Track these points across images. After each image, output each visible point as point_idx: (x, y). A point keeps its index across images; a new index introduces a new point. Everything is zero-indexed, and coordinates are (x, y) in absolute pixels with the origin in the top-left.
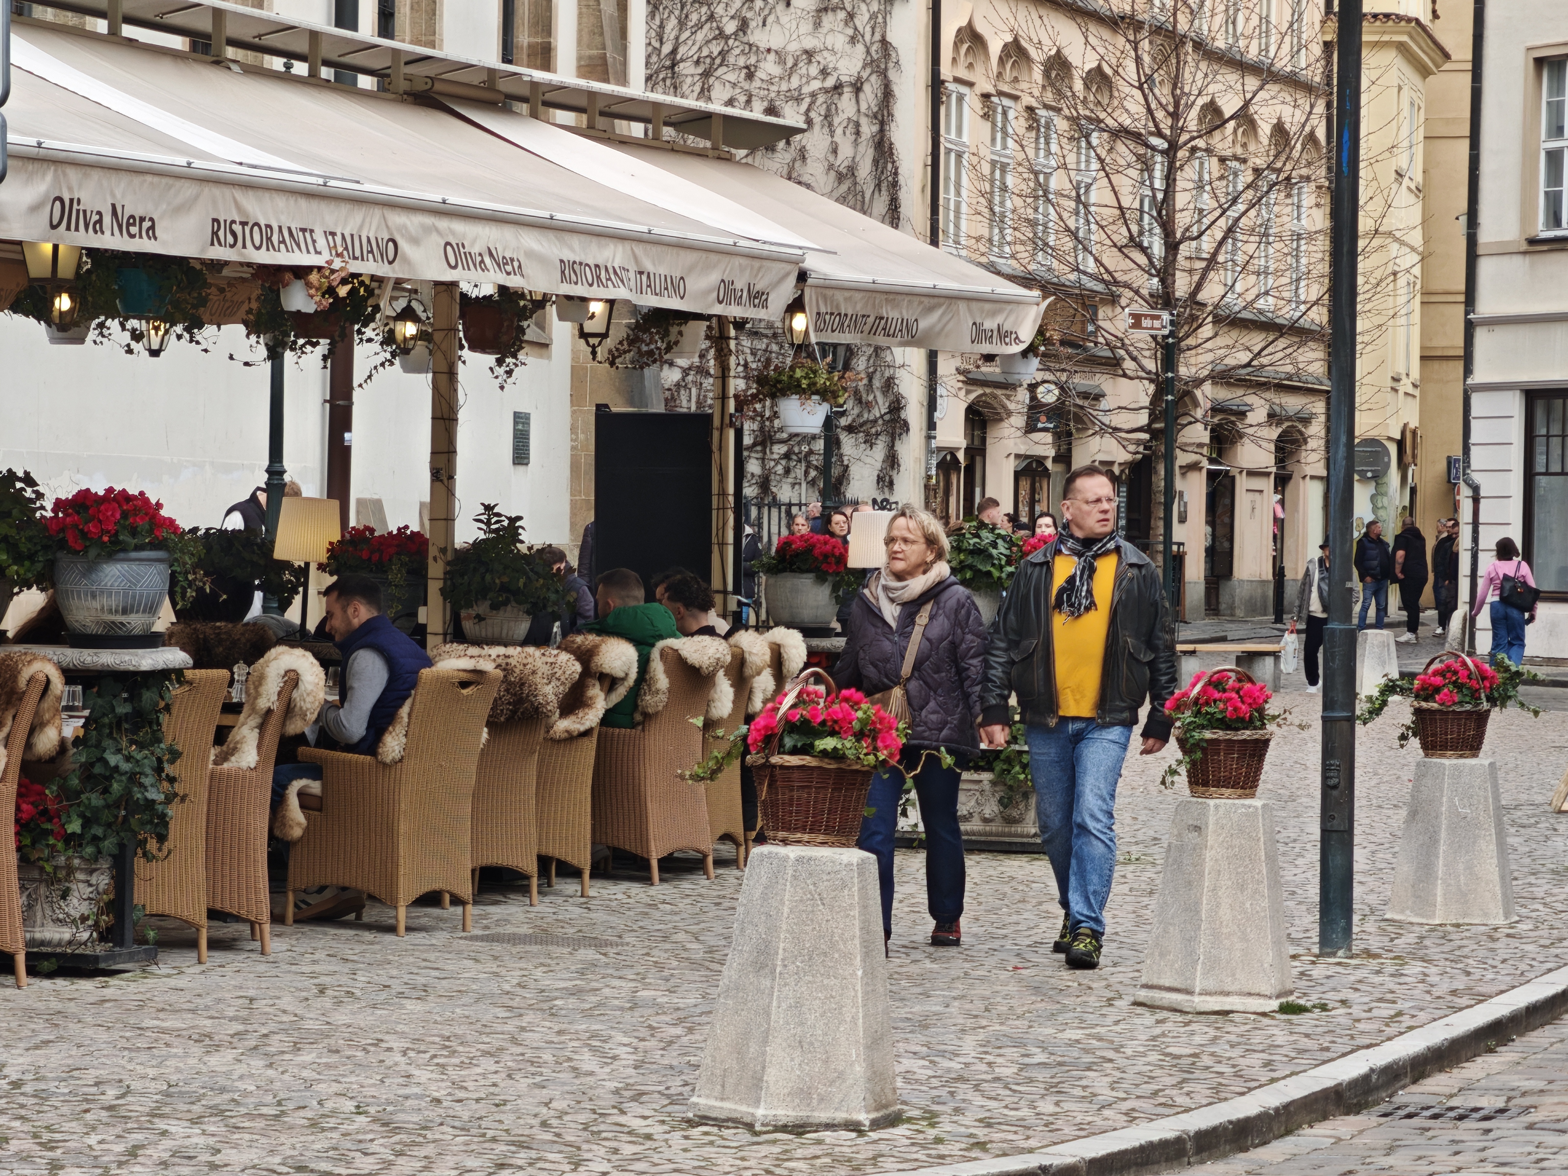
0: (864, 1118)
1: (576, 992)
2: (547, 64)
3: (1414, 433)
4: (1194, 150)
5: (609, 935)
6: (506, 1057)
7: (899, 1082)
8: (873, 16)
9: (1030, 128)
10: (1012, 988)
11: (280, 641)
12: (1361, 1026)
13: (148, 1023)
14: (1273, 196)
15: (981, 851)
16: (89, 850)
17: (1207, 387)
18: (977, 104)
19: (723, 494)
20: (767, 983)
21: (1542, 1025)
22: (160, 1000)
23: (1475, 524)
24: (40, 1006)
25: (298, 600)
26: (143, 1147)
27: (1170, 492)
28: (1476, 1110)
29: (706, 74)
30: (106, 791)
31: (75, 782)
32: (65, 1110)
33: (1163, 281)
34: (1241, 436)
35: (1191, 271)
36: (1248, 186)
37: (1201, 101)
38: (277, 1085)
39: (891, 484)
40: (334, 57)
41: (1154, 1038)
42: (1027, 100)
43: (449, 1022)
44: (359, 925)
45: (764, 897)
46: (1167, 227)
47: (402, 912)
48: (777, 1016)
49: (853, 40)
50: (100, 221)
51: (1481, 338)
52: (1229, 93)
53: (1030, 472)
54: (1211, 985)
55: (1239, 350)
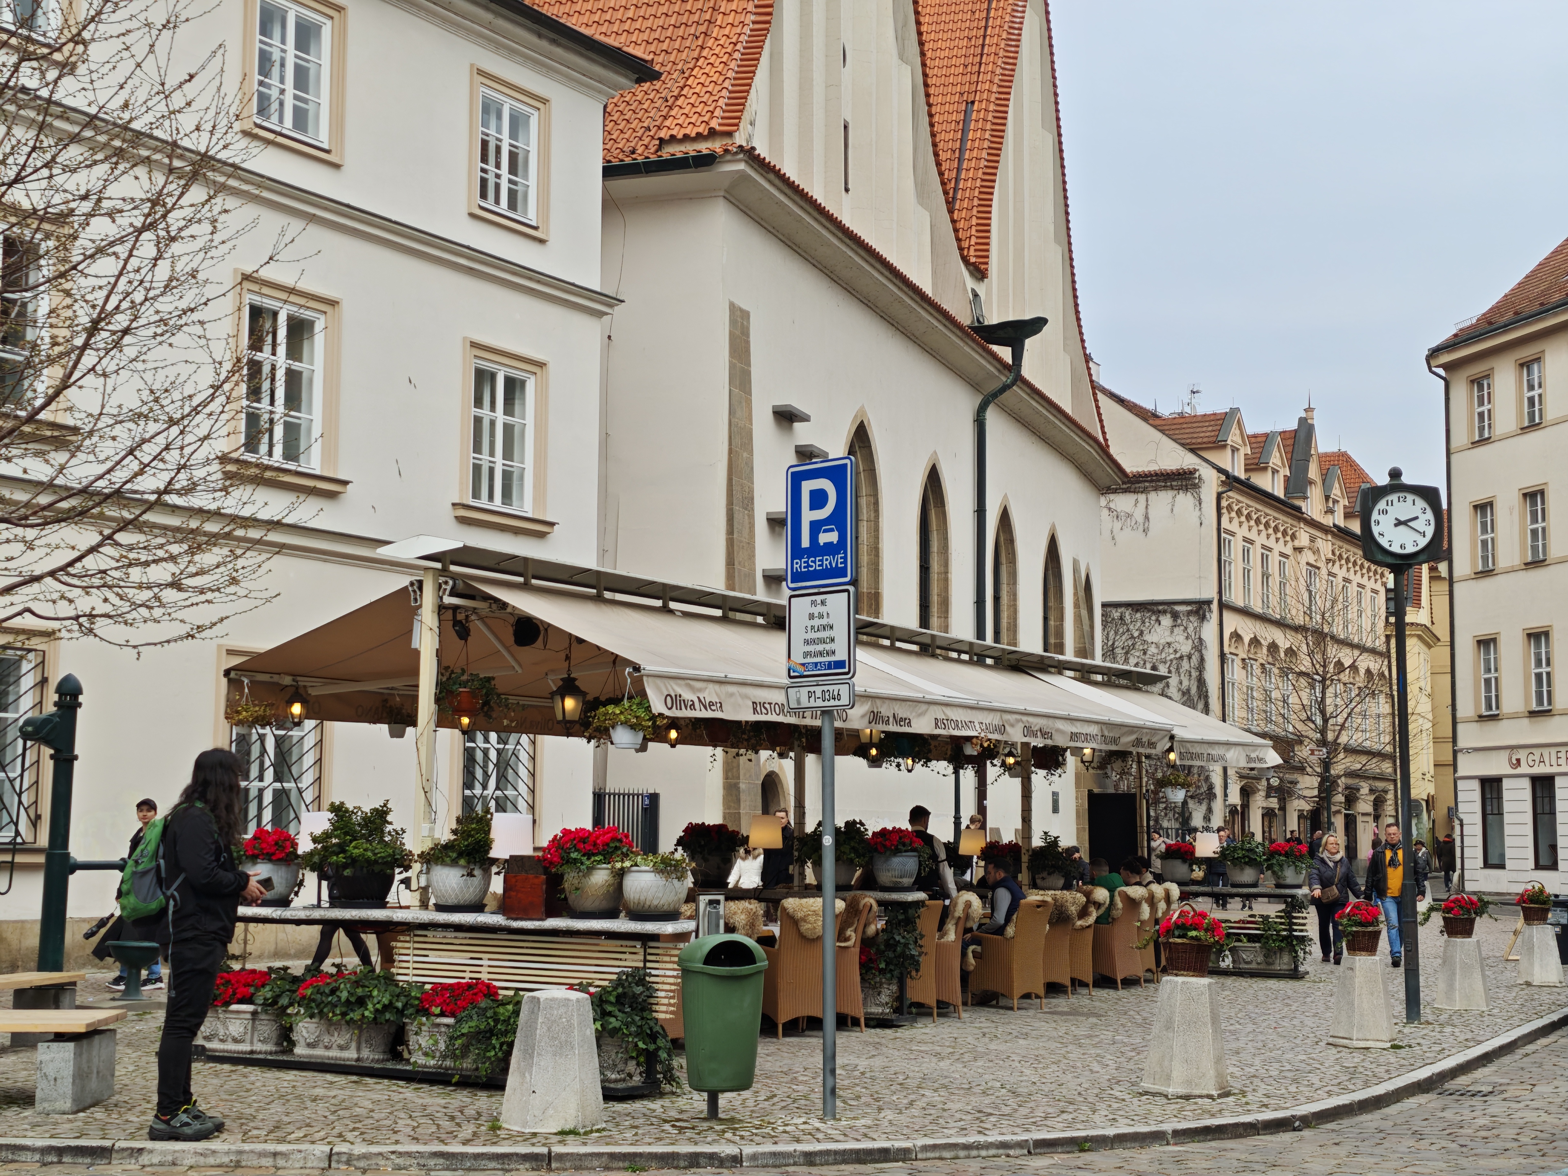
0: (1215, 1093)
1: (1089, 1037)
2: (1062, 653)
3: (1433, 797)
4: (1332, 680)
5: (1101, 1012)
6: (1062, 1065)
7: (1229, 1078)
8: (1195, 628)
9: (1262, 672)
10: (1274, 1037)
12: (1427, 1055)
13: (914, 1048)
14: (1367, 699)
15: (1257, 977)
16: (889, 975)
17: (1343, 779)
18: (1240, 663)
19: (1142, 826)
20: (1171, 1035)
22: (918, 1038)
23: (1462, 835)
25: (969, 872)
26: (914, 1101)
27: (1329, 822)
28: (1480, 1092)
29: (1127, 653)
30: (895, 951)
31: (882, 947)
32: (883, 1084)
33: (1322, 735)
34: (1358, 799)
35: (1334, 731)
36: (1357, 695)
37: (1335, 661)
38: (968, 1075)
39: (1210, 820)
40: (978, 652)
41: (1337, 1059)
42: (1261, 661)
43: (1037, 1049)
44: (997, 1006)
45: (1169, 998)
46: (1323, 712)
47: (1016, 1001)
48: (1176, 1049)
49: (1187, 638)
50: (889, 720)
51: (1460, 757)
52: (1347, 657)
53: (1268, 814)
54: (1360, 1036)
55: (1356, 763)
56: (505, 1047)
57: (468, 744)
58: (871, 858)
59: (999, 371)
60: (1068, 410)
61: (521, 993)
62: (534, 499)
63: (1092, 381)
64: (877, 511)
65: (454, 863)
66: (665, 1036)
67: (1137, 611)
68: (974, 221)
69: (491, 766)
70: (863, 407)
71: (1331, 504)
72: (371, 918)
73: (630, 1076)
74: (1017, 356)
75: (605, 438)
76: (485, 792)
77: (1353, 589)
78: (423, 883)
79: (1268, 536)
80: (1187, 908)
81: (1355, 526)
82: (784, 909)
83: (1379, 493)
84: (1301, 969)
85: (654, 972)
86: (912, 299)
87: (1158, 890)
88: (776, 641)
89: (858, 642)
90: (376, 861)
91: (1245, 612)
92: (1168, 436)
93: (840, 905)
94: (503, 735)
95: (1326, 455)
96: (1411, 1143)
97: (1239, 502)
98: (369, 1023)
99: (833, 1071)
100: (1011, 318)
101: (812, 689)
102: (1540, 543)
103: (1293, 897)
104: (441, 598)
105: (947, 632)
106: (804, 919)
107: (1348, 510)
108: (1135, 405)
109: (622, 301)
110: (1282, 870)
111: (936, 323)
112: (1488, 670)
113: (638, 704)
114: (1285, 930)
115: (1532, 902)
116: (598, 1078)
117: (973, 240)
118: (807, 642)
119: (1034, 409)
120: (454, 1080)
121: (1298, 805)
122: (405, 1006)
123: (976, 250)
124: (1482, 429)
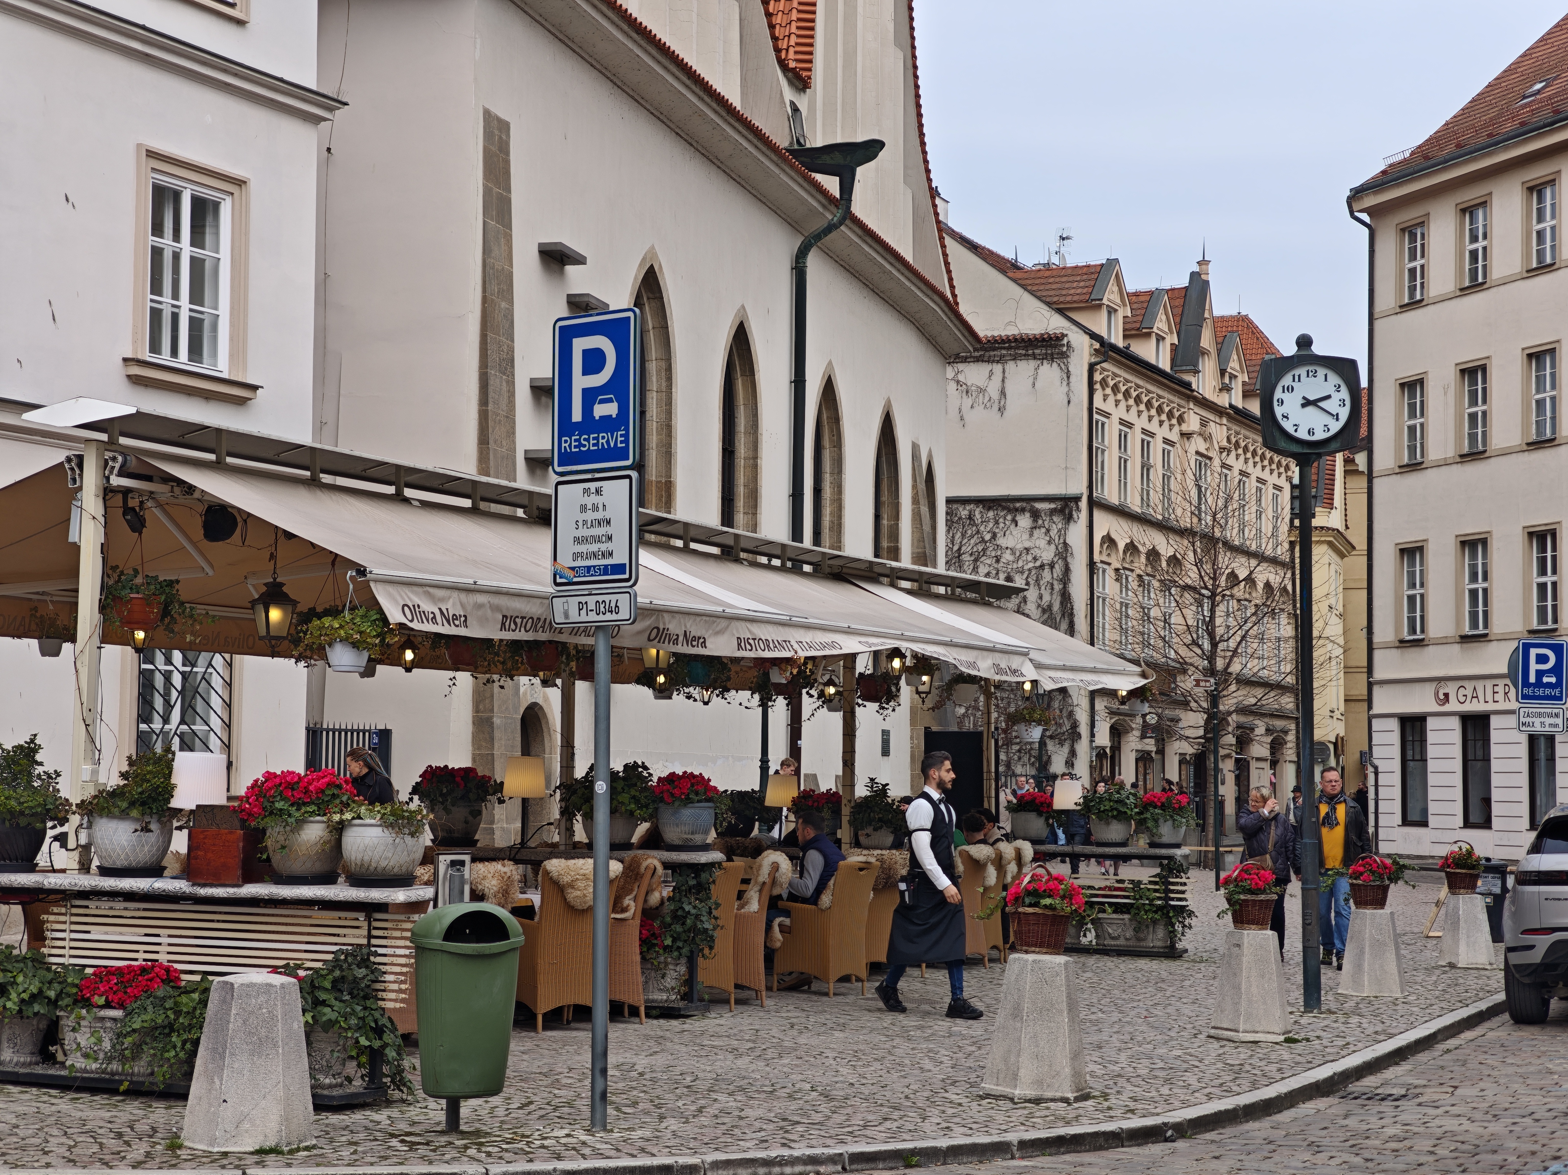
0: (1071, 1096)
1: (920, 1028)
2: (897, 558)
3: (1342, 738)
4: (1224, 596)
6: (886, 1062)
7: (1088, 1078)
8: (1059, 531)
9: (1139, 586)
10: (1144, 1028)
11: (769, 847)
12: (1328, 1050)
13: (706, 1042)
14: (1265, 619)
15: (1125, 955)
16: (676, 954)
17: (1234, 716)
18: (1113, 574)
19: (989, 772)
20: (1019, 1025)
21: (1423, 1050)
22: (711, 1031)
23: (1376, 786)
24: (652, 1033)
25: (777, 827)
26: (704, 1107)
27: (1217, 769)
28: (1391, 1095)
29: (976, 560)
30: (683, 924)
31: (668, 919)
32: (666, 1087)
33: (1210, 662)
34: (1252, 740)
35: (1224, 657)
36: (1253, 614)
37: (1227, 572)
38: (771, 1075)
39: (1073, 765)
40: (793, 556)
41: (1219, 1055)
42: (1139, 572)
43: (857, 1043)
45: (1017, 980)
46: (1211, 635)
47: (831, 985)
48: (1025, 1042)
49: (1049, 543)
50: (677, 639)
51: (1377, 691)
52: (1242, 567)
53: (1143, 759)
54: (1248, 1027)
55: (1250, 697)
56: (188, 1046)
57: (144, 666)
58: (656, 809)
59: (824, 206)
60: (909, 257)
61: (210, 978)
62: (232, 356)
63: (938, 222)
64: (669, 379)
65: (124, 815)
66: (394, 1029)
67: (989, 509)
68: (794, 15)
69: (174, 694)
70: (653, 247)
71: (1227, 380)
72: (15, 885)
73: (349, 1080)
74: (847, 188)
75: (323, 281)
76: (166, 726)
77: (1251, 485)
78: (83, 840)
79: (1150, 419)
80: (1041, 871)
81: (1254, 407)
82: (547, 873)
83: (1286, 364)
84: (1180, 946)
85: (381, 951)
86: (716, 112)
88: (541, 539)
89: (642, 541)
90: (22, 813)
91: (1120, 512)
92: (1031, 293)
93: (616, 867)
94: (191, 655)
95: (1223, 319)
96: (1307, 1156)
97: (1116, 375)
98: (12, 1017)
99: (604, 1071)
100: (839, 140)
101: (583, 599)
102: (1480, 430)
103: (1170, 858)
104: (108, 479)
105: (755, 531)
106: (571, 885)
107: (1247, 388)
108: (991, 253)
109: (346, 104)
110: (1157, 827)
111: (745, 144)
112: (1412, 585)
113: (362, 617)
114: (1159, 898)
115: (1458, 866)
116: (307, 1082)
117: (793, 40)
118: (577, 540)
119: (867, 255)
120: (122, 1088)
121: (1178, 748)
122: (59, 996)
123: (796, 53)
124: (1412, 289)
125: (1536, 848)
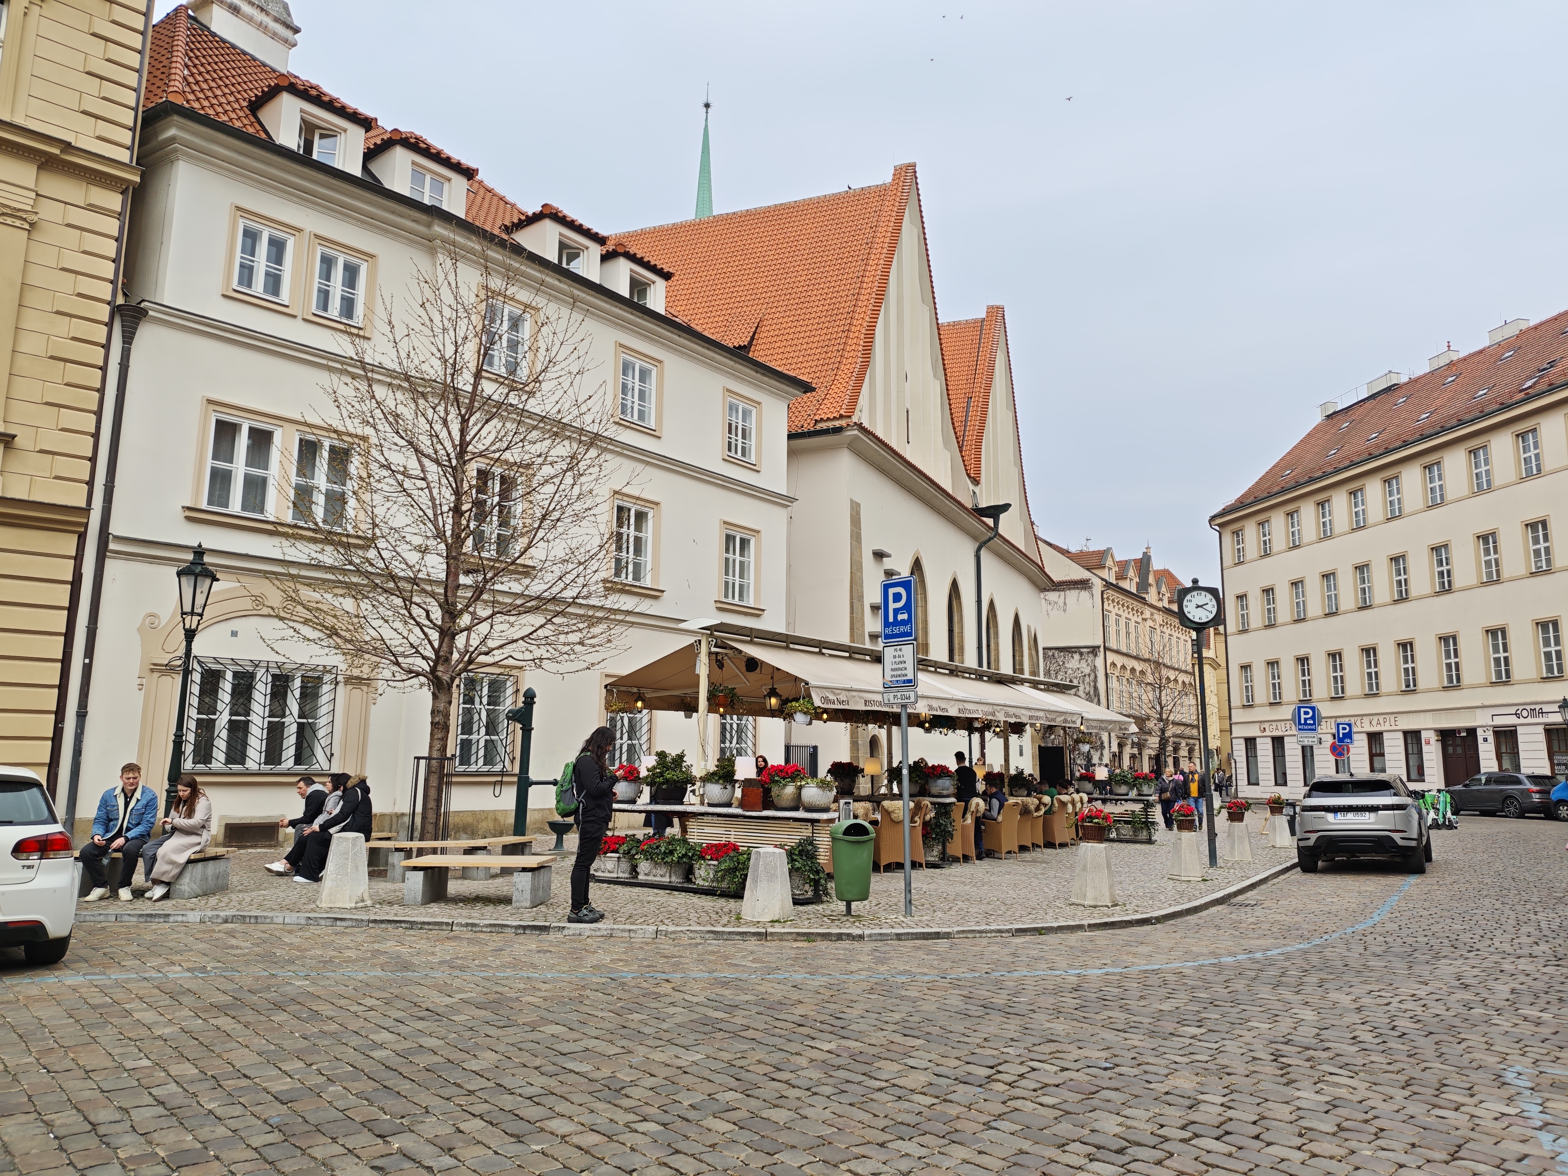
0: (1110, 905)
1: (1042, 874)
2: (1023, 674)
3: (1220, 747)
4: (1165, 687)
5: (1048, 861)
6: (1028, 889)
7: (1117, 896)
8: (1092, 660)
9: (1128, 683)
10: (1140, 875)
12: (1221, 884)
13: (951, 879)
14: (1184, 697)
15: (1130, 842)
16: (937, 841)
17: (1172, 738)
18: (1116, 678)
19: (1066, 763)
20: (1086, 873)
21: (1263, 884)
22: (953, 874)
23: (1236, 768)
24: (929, 874)
26: (952, 907)
28: (1250, 904)
29: (1056, 674)
30: (940, 828)
31: (934, 826)
32: (935, 898)
33: (1160, 716)
34: (1180, 749)
35: (1166, 713)
36: (1178, 695)
37: (1166, 677)
38: (980, 894)
39: (1102, 760)
40: (979, 674)
41: (1174, 887)
42: (1127, 677)
43: (1015, 880)
45: (1084, 854)
48: (1088, 881)
49: (1088, 665)
51: (1234, 727)
52: (1172, 675)
53: (1133, 757)
54: (1186, 875)
55: (1178, 730)
56: (743, 877)
57: (723, 721)
58: (928, 780)
59: (987, 530)
60: (1023, 549)
61: (751, 849)
62: (755, 598)
63: (1035, 535)
64: (926, 601)
65: (717, 782)
66: (824, 872)
67: (1062, 652)
68: (973, 456)
69: (734, 732)
70: (918, 549)
71: (1161, 596)
73: (806, 892)
74: (996, 523)
75: (789, 567)
76: (731, 745)
77: (1174, 640)
79: (1129, 613)
80: (1092, 807)
81: (1175, 607)
82: (883, 807)
83: (1187, 591)
84: (1153, 838)
85: (817, 839)
86: (942, 495)
87: (1076, 797)
88: (878, 668)
89: (919, 669)
90: (678, 781)
91: (1118, 652)
92: (1075, 562)
93: (912, 804)
94: (740, 717)
95: (1158, 571)
96: (1215, 931)
97: (1113, 595)
98: (675, 863)
99: (910, 891)
100: (992, 504)
101: (895, 694)
102: (1272, 615)
103: (1148, 800)
104: (710, 648)
105: (963, 663)
106: (893, 812)
107: (1170, 599)
108: (1058, 547)
109: (797, 500)
110: (1141, 787)
111: (955, 508)
112: (1247, 682)
113: (807, 701)
114: (1143, 818)
115: (1274, 803)
116: (790, 893)
117: (973, 466)
118: (892, 670)
119: (1005, 549)
120: (718, 893)
121: (1147, 753)
122: (693, 855)
123: (974, 471)
124: (1239, 557)
125: (1308, 795)
